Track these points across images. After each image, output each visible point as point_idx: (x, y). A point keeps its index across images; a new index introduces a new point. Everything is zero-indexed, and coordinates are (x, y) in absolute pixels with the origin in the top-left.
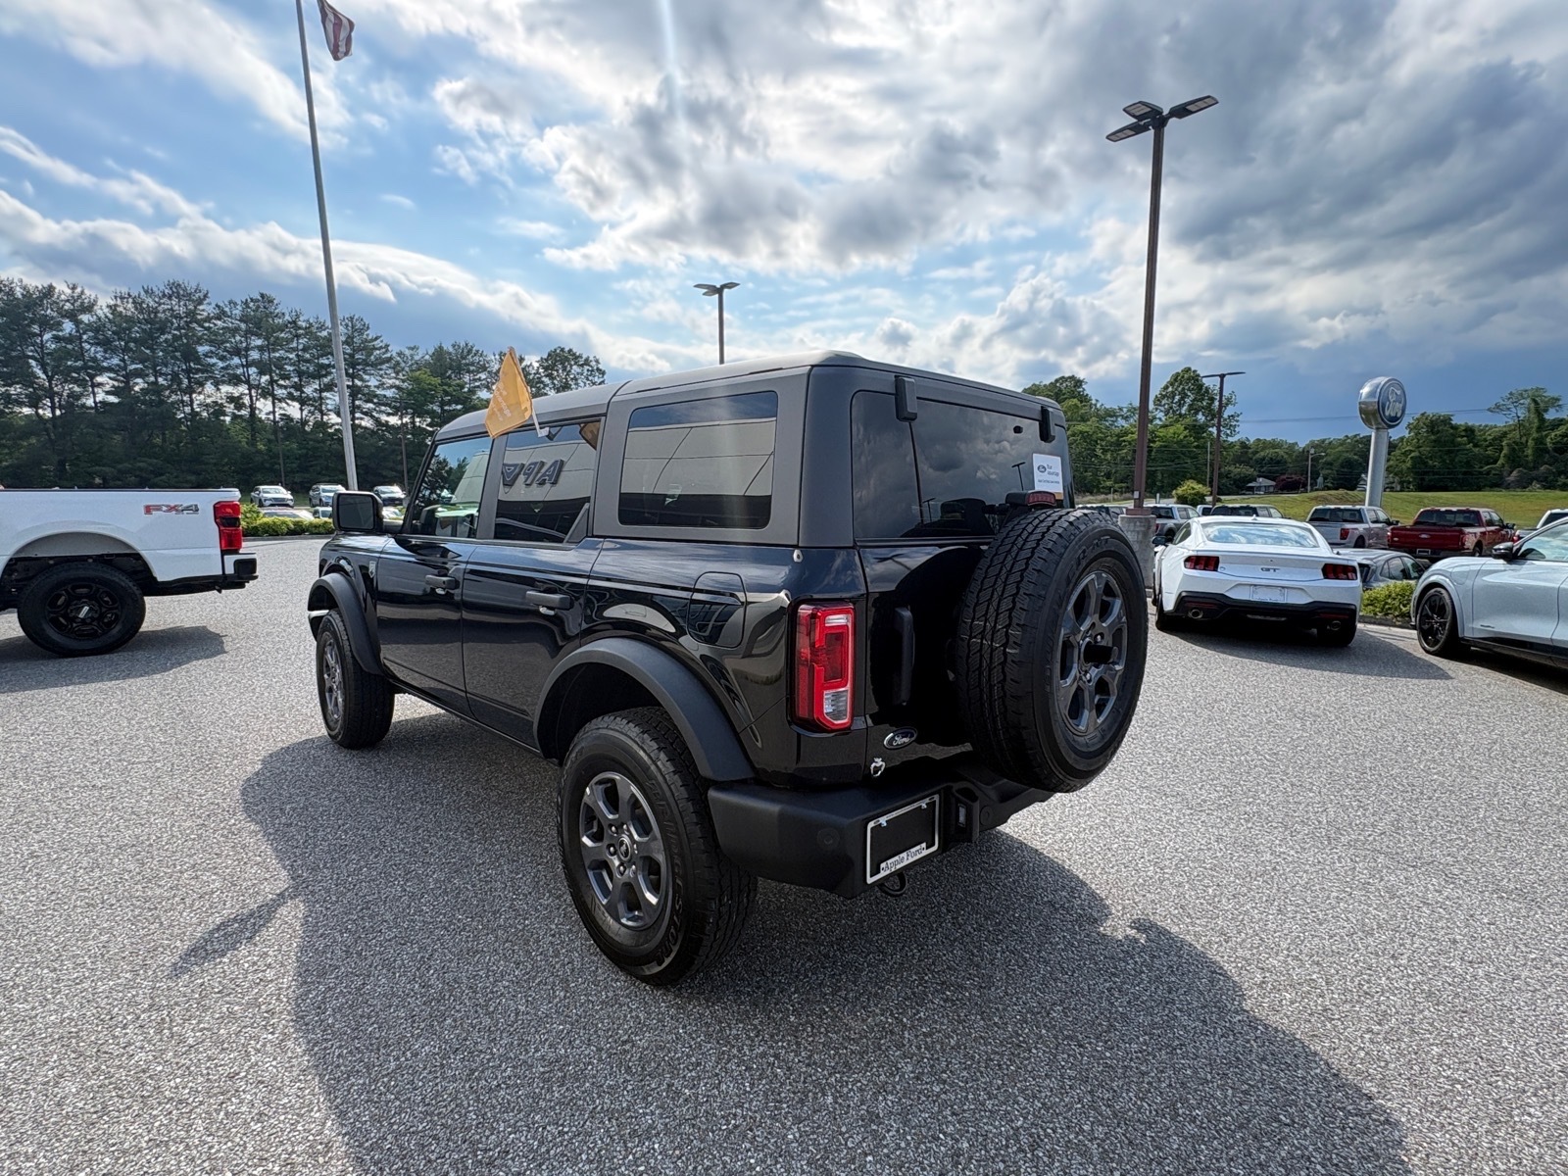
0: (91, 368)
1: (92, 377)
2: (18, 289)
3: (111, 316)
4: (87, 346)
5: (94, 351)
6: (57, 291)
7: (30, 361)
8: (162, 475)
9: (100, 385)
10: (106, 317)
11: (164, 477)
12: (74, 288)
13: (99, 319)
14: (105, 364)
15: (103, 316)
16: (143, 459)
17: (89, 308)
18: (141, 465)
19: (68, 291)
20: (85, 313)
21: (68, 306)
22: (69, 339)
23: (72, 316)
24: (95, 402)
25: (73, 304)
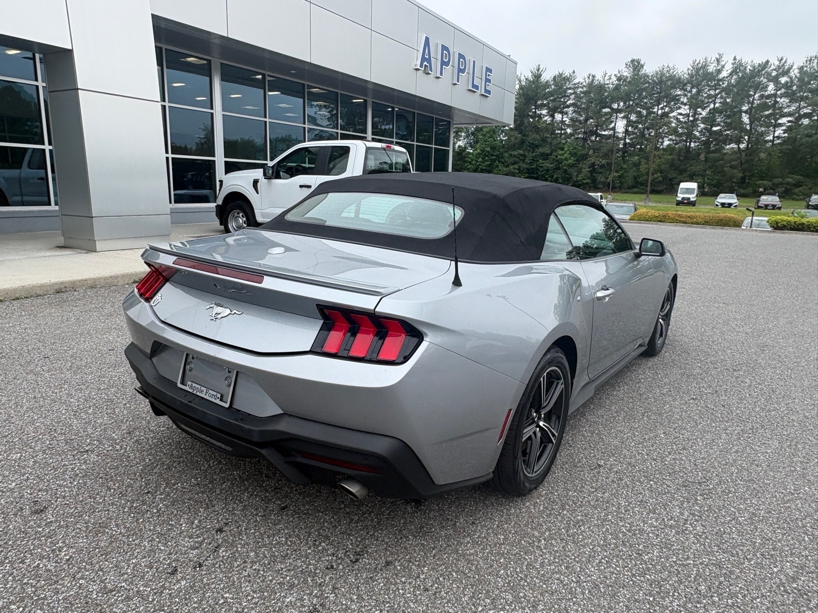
0: (777, 114)
1: (776, 120)
2: (749, 67)
3: (798, 75)
4: (778, 99)
5: (783, 101)
6: (770, 63)
7: (744, 114)
8: (800, 186)
9: (780, 125)
10: (796, 77)
11: (801, 188)
12: (782, 59)
13: (791, 78)
14: (786, 110)
15: (794, 76)
16: (791, 176)
17: (786, 73)
18: (789, 180)
19: (777, 63)
20: (783, 76)
21: (774, 74)
22: (769, 97)
23: (775, 80)
24: (774, 137)
25: (777, 71)
